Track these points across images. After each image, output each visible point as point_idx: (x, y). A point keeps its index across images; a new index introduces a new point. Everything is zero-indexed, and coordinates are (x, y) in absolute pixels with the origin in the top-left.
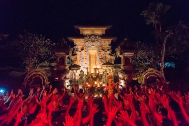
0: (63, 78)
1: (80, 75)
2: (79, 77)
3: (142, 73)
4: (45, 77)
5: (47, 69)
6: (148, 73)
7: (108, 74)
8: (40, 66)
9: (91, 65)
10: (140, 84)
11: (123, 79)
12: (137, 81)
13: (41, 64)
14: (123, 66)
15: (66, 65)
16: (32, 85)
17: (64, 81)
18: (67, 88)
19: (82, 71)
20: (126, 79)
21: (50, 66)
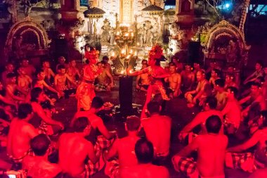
0: (73, 33)
1: (102, 28)
2: (102, 31)
3: (211, 26)
4: (42, 32)
5: (46, 13)
6: (218, 29)
7: (152, 27)
8: (33, 9)
9: (124, 9)
10: (204, 48)
11: (176, 38)
12: (199, 42)
13: (35, 6)
14: (178, 15)
15: (77, 11)
16: (21, 45)
17: (75, 39)
18: (81, 51)
19: (106, 21)
20: (180, 38)
21: (51, 9)
